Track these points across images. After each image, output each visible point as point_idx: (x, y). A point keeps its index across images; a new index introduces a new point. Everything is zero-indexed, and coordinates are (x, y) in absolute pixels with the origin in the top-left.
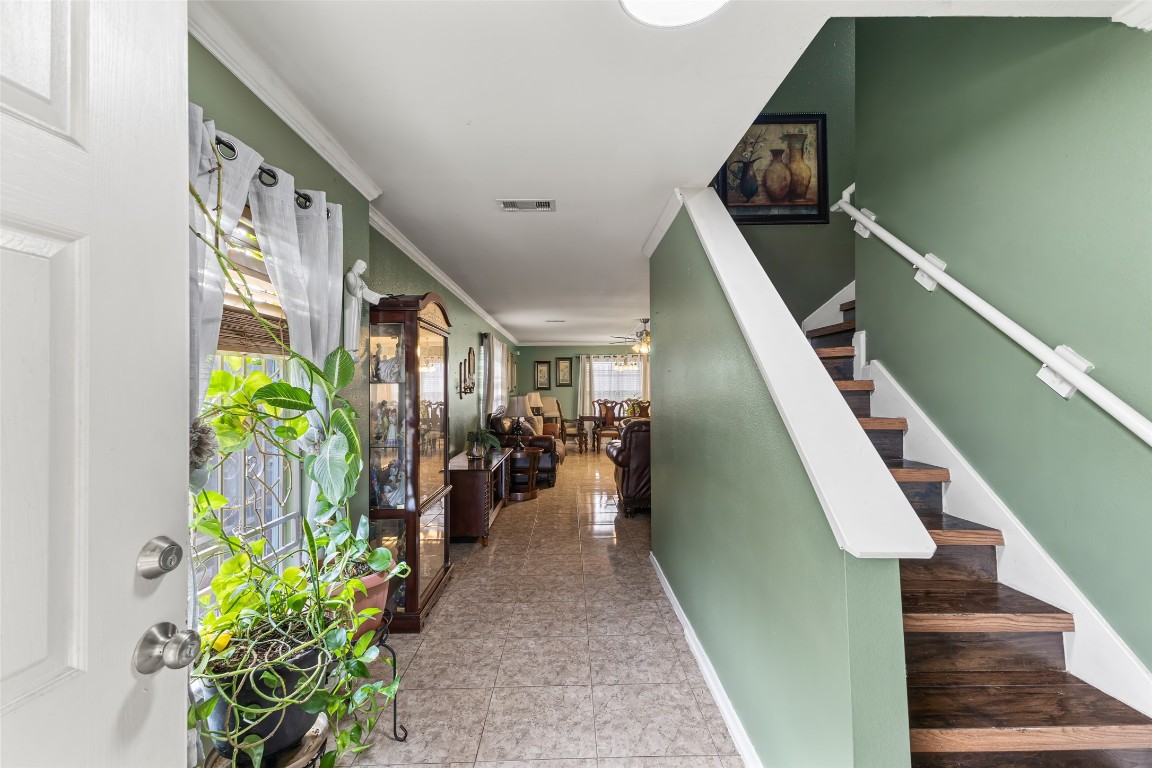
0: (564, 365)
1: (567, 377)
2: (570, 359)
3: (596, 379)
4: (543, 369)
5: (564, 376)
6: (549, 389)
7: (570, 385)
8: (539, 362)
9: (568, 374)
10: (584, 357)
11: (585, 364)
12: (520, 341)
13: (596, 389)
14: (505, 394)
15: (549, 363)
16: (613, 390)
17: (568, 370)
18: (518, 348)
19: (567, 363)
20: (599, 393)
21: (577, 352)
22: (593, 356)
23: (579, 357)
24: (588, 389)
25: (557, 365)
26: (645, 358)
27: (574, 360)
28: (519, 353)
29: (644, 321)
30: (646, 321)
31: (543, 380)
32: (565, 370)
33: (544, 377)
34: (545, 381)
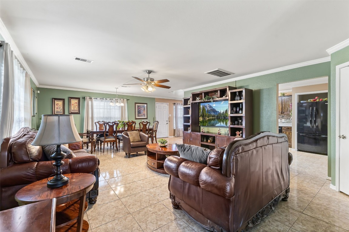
0: (74, 102)
1: (76, 108)
2: (79, 99)
3: (95, 111)
4: (59, 103)
7: (79, 113)
8: (56, 99)
10: (88, 98)
11: (88, 102)
12: (40, 84)
13: (95, 115)
14: (29, 117)
15: (63, 100)
17: (77, 104)
18: (38, 89)
19: (77, 101)
20: (97, 118)
21: (84, 95)
22: (93, 98)
23: (85, 98)
24: (90, 116)
25: (69, 102)
26: (124, 101)
27: (81, 100)
28: (39, 92)
29: (148, 72)
30: (150, 72)
31: (59, 110)
32: (75, 105)
33: (60, 108)
34: (60, 110)
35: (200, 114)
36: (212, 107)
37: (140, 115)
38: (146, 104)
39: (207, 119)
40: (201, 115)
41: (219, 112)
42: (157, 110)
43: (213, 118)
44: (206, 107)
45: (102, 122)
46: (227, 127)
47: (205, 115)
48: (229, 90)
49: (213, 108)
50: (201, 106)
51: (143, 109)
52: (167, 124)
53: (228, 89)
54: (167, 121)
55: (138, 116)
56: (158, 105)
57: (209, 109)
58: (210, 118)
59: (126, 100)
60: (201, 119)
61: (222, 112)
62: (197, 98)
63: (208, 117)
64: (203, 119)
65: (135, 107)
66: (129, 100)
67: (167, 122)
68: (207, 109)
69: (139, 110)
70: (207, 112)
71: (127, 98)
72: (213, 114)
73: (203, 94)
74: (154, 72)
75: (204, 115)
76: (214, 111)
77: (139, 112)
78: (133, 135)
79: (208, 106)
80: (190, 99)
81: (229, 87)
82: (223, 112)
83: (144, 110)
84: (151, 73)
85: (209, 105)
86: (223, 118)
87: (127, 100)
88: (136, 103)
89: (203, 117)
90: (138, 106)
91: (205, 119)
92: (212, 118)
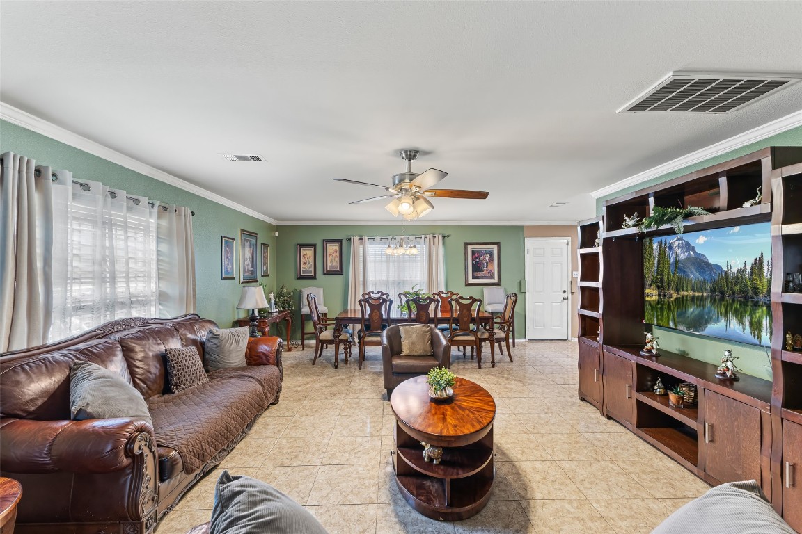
1: (336, 263)
2: (340, 241)
3: (370, 266)
4: (308, 253)
5: (332, 262)
6: (314, 277)
7: (340, 273)
8: (302, 246)
9: (337, 260)
10: (355, 239)
11: (357, 248)
13: (371, 277)
15: (314, 246)
16: (391, 278)
17: (338, 254)
18: (276, 228)
19: (336, 247)
20: (375, 284)
21: (348, 233)
22: (366, 238)
23: (350, 239)
24: (361, 278)
25: (325, 249)
26: (436, 240)
27: (345, 242)
28: (277, 234)
29: (406, 155)
30: (411, 155)
31: (307, 267)
32: (334, 255)
33: (309, 263)
34: (310, 268)
35: (650, 275)
36: (693, 249)
37: (480, 274)
38: (498, 244)
39: (675, 295)
40: (652, 282)
41: (719, 267)
42: (530, 260)
43: (697, 294)
44: (671, 248)
45: (378, 293)
46: (760, 346)
47: (665, 279)
48: (775, 167)
49: (695, 253)
50: (655, 246)
51: (487, 258)
52: (564, 299)
53: (767, 162)
54: (564, 292)
55: (474, 277)
56: (531, 244)
57: (683, 256)
58: (686, 293)
59: (440, 237)
60: (651, 294)
61: (735, 270)
62: (626, 218)
63: (678, 291)
64: (659, 295)
65: (466, 254)
66: (448, 236)
67: (565, 295)
68: (674, 256)
69: (477, 260)
70: (672, 268)
71: (442, 233)
72: (694, 275)
73: (651, 200)
74: (426, 153)
75: (662, 281)
76: (701, 264)
77: (477, 268)
78: (411, 336)
79: (677, 243)
80: (601, 223)
81: (775, 151)
82: (742, 272)
83: (491, 260)
84: (415, 156)
85: (681, 239)
86: (739, 297)
87: (444, 237)
88: (467, 244)
89: (659, 288)
90: (473, 252)
91: (665, 296)
92: (690, 293)
